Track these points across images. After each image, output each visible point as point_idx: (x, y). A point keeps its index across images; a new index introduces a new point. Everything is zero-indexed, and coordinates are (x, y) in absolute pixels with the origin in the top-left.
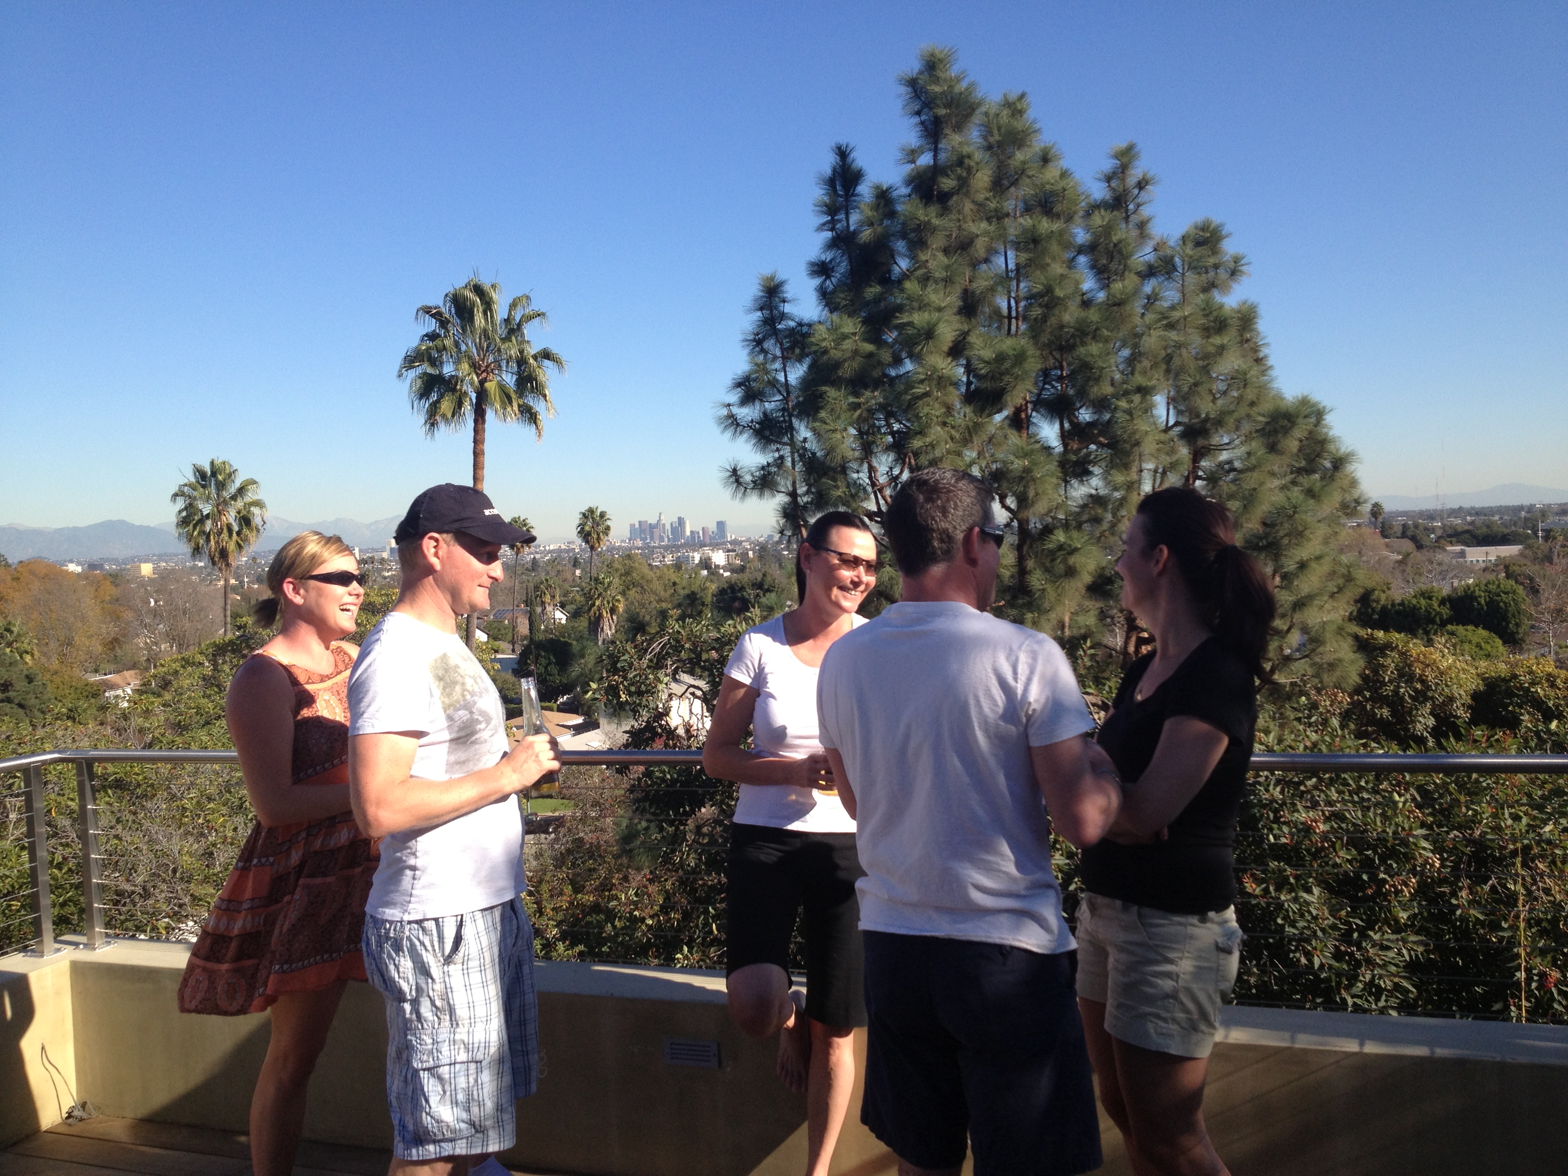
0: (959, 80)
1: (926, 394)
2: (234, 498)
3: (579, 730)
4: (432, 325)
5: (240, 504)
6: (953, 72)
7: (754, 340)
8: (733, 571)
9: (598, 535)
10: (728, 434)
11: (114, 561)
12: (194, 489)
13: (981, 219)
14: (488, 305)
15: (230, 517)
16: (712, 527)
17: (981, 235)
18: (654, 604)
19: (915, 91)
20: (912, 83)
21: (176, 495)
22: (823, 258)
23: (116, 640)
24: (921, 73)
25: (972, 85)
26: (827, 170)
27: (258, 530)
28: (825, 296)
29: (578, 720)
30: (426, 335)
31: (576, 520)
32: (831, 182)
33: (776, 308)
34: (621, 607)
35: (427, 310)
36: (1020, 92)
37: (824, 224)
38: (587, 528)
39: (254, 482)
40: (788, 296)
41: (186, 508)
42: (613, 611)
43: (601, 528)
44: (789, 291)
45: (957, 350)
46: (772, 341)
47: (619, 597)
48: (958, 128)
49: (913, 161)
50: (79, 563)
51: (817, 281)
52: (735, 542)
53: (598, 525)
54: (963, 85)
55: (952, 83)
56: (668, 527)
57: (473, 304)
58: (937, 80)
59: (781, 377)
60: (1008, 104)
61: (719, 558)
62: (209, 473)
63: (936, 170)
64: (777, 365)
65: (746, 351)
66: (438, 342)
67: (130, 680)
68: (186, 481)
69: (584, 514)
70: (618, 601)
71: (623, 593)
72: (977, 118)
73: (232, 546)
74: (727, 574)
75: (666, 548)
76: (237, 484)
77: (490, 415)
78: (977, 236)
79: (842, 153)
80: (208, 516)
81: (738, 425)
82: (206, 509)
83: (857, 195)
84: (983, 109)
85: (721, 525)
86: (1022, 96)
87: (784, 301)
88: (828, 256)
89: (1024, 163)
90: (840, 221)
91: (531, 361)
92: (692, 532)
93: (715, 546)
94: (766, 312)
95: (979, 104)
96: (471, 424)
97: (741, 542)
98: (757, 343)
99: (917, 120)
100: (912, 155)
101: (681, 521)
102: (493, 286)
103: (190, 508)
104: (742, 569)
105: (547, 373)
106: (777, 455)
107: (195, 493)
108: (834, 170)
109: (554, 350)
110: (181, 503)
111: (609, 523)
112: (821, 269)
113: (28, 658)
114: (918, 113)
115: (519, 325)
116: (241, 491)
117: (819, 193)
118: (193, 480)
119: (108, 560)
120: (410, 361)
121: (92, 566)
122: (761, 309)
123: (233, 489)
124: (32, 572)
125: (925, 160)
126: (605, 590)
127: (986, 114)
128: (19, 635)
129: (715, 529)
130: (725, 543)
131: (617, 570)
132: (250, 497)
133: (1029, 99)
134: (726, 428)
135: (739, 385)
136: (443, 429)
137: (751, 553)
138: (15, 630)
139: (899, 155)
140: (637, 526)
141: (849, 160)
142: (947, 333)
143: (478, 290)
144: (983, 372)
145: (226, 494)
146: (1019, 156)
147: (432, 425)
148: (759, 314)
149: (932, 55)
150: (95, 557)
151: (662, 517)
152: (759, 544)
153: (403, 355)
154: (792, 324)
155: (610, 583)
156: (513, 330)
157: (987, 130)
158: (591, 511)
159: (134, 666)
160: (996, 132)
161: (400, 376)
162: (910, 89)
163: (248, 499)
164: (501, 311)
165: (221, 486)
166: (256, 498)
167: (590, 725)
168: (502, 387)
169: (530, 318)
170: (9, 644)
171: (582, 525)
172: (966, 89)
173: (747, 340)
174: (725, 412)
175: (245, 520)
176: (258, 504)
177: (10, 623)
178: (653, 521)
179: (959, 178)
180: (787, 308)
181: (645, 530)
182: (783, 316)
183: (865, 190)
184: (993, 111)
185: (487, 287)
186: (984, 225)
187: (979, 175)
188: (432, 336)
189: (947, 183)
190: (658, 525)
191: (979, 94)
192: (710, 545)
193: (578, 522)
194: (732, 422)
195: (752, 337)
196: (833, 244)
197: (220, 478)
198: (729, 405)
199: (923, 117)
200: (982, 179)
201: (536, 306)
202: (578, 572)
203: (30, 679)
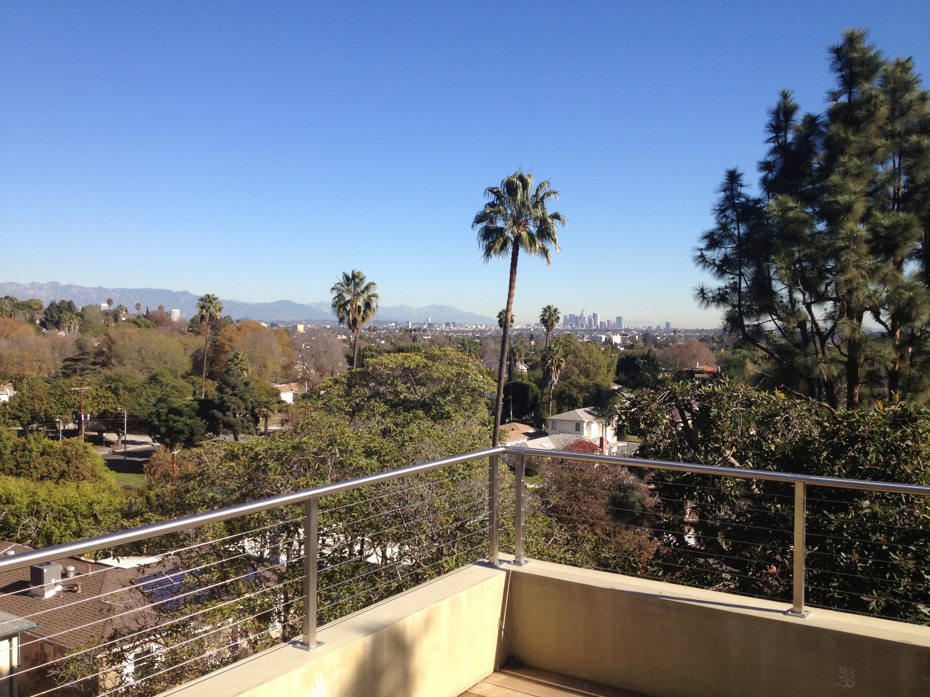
0: (870, 49)
1: (846, 247)
2: (363, 292)
3: (531, 436)
4: (492, 198)
5: (365, 295)
6: (866, 44)
7: (720, 210)
8: (625, 347)
9: (552, 322)
10: (700, 267)
11: (284, 322)
12: (342, 286)
13: (881, 137)
14: (525, 186)
15: (360, 303)
16: (614, 320)
17: (881, 147)
18: (582, 364)
19: (838, 56)
20: (837, 51)
21: (333, 289)
22: (769, 159)
23: (288, 365)
24: (843, 45)
25: (878, 53)
26: (774, 106)
27: (374, 310)
28: (766, 183)
29: (531, 430)
30: (488, 204)
31: (540, 312)
32: (776, 113)
33: (736, 190)
34: (563, 365)
35: (491, 190)
36: (907, 57)
37: (771, 139)
38: (546, 318)
39: (373, 284)
40: (744, 182)
41: (338, 296)
42: (558, 367)
43: (554, 318)
44: (744, 180)
45: (865, 219)
46: (731, 211)
47: (562, 359)
48: (868, 78)
49: (836, 100)
50: (266, 323)
51: (762, 174)
52: (627, 330)
53: (553, 316)
54: (872, 53)
55: (864, 51)
56: (587, 319)
57: (517, 187)
58: (855, 50)
59: (736, 232)
60: (898, 64)
61: (617, 339)
62: (351, 277)
63: (850, 107)
64: (734, 225)
65: (715, 215)
66: (496, 208)
67: (293, 388)
68: (339, 281)
69: (545, 309)
70: (562, 361)
71: (565, 357)
72: (880, 73)
73: (359, 319)
74: (622, 349)
75: (585, 331)
76: (365, 284)
77: (521, 251)
78: (879, 147)
79: (785, 96)
80: (349, 301)
81: (706, 261)
82: (348, 297)
83: (794, 121)
84: (884, 67)
85: (619, 319)
86: (909, 60)
87: (741, 186)
88: (770, 159)
89: (911, 101)
90: (781, 136)
91: (549, 220)
92: (601, 323)
93: (615, 332)
94: (728, 193)
95: (883, 65)
96: (510, 256)
97: (631, 330)
98: (722, 211)
99: (839, 74)
100: (834, 96)
101: (595, 316)
102: (529, 176)
103: (340, 296)
104: (632, 347)
105: (556, 227)
106: (732, 281)
107: (343, 289)
108: (779, 106)
109: (561, 214)
110: (335, 294)
111: (559, 315)
112: (766, 166)
113: (245, 373)
114: (840, 70)
115: (543, 198)
116: (367, 288)
117: (767, 119)
118: (342, 281)
119: (280, 322)
120: (479, 219)
121: (273, 325)
122: (724, 191)
123: (362, 287)
124: (247, 326)
125: (844, 99)
126: (554, 355)
127: (886, 70)
128: (241, 360)
129: (615, 322)
130: (621, 330)
131: (561, 343)
132: (372, 291)
133: (914, 60)
134: (700, 262)
135: (706, 237)
136: (494, 258)
137: (637, 337)
138: (240, 357)
139: (827, 96)
140: (568, 317)
141: (789, 99)
142: (860, 208)
143: (521, 178)
144: (883, 234)
145: (359, 290)
146: (908, 97)
147: (488, 255)
148: (723, 194)
149: (852, 34)
150: (274, 320)
151: (584, 313)
152: (642, 331)
153: (475, 215)
154: (743, 200)
155: (557, 351)
156: (539, 202)
157: (886, 79)
158: (549, 307)
159: (295, 381)
160: (892, 81)
161: (473, 226)
162: (835, 55)
163: (370, 294)
164: (531, 191)
165: (357, 285)
166: (374, 292)
167: (539, 434)
168: (530, 234)
169: (548, 194)
170: (236, 365)
171: (543, 315)
172: (874, 55)
173: (715, 210)
174: (699, 253)
175: (368, 305)
176: (375, 296)
177: (237, 354)
178: (578, 314)
179: (869, 111)
180: (743, 190)
181: (573, 319)
182: (740, 195)
183: (798, 118)
184: (890, 69)
185: (525, 176)
186: (883, 141)
187: (882, 109)
188: (492, 205)
189: (860, 114)
190: (581, 317)
191: (882, 58)
192: (612, 331)
193: (541, 314)
194: (702, 259)
195: (718, 208)
196: (774, 151)
197: (357, 280)
198: (702, 249)
199: (843, 73)
200: (884, 111)
201: (552, 188)
202: (533, 343)
203: (246, 384)
